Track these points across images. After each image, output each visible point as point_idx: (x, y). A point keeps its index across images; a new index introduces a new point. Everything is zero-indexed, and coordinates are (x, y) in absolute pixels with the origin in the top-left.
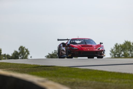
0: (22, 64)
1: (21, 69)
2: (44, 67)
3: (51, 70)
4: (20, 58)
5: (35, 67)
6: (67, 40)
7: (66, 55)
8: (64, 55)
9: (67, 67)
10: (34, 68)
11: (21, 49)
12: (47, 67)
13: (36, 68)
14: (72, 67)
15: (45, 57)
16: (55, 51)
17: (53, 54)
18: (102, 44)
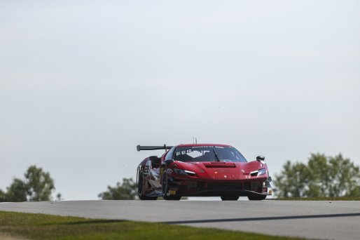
0: (36, 215)
1: (34, 228)
2: (96, 224)
3: (114, 231)
4: (28, 197)
5: (70, 223)
6: (164, 148)
7: (160, 192)
8: (157, 192)
9: (159, 223)
10: (69, 226)
11: (31, 174)
12: (106, 224)
13: (76, 226)
14: (172, 225)
15: (100, 196)
16: (124, 180)
17: (120, 189)
18: (262, 162)
